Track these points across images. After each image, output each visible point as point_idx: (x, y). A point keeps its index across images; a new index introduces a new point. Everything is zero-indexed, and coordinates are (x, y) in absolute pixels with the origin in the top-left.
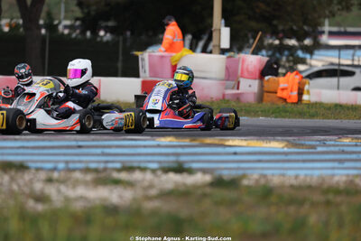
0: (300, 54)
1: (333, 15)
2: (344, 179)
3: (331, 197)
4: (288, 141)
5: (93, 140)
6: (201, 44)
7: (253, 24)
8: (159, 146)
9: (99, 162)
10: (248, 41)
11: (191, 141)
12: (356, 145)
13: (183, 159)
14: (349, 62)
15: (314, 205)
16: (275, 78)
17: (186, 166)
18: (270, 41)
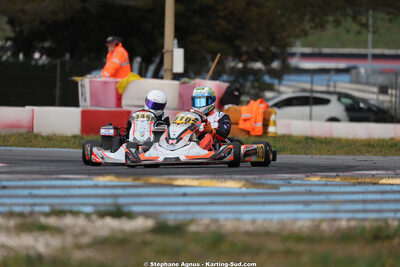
0: (267, 79)
1: (305, 34)
2: (308, 224)
3: (291, 245)
4: (247, 180)
5: (20, 180)
6: (152, 68)
7: (212, 44)
8: (96, 186)
9: (24, 205)
10: (207, 64)
11: (135, 180)
12: (326, 185)
13: (121, 201)
14: (324, 89)
15: (272, 254)
16: (235, 107)
17: (126, 209)
18: (232, 64)
